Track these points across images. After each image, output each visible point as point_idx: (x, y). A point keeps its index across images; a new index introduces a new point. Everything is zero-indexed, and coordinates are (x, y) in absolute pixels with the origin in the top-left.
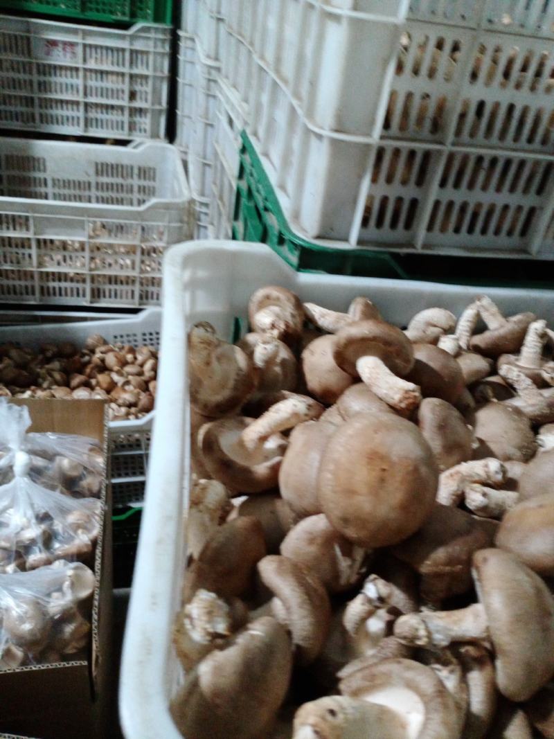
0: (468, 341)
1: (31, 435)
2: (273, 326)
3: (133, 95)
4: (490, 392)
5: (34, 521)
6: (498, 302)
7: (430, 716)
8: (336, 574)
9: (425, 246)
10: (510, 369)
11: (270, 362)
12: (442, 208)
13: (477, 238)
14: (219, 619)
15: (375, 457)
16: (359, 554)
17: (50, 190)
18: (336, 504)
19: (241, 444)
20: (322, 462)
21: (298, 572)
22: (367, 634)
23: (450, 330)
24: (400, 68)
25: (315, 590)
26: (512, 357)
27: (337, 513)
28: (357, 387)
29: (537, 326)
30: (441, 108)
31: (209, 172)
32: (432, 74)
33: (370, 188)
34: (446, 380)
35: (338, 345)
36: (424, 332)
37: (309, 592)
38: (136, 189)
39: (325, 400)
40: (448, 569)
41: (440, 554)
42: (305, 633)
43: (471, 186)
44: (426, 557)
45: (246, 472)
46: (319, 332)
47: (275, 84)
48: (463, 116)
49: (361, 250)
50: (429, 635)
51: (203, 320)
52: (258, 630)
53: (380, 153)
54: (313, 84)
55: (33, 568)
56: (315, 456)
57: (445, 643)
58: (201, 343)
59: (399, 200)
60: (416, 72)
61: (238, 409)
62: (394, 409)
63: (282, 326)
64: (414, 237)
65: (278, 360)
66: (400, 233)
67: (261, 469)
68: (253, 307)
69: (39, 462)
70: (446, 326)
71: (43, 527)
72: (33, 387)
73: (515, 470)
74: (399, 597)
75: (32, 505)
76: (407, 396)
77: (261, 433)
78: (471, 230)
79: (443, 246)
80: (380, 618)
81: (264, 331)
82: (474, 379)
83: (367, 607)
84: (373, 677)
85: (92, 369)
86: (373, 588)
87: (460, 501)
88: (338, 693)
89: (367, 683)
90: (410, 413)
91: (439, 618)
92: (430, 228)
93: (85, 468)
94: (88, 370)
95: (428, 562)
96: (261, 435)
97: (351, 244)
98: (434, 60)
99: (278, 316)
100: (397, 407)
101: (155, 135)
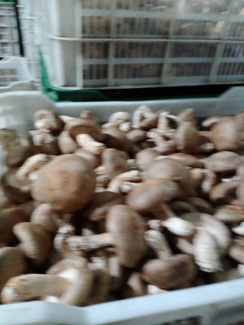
4: (146, 145)
15: (62, 173)
16: (67, 217)
23: (128, 121)
28: (81, 149)
29: (164, 115)
32: (99, 6)
33: (83, 62)
38: (7, 79)
49: (85, 90)
53: (84, 45)
59: (98, 66)
64: (108, 81)
65: (47, 142)
81: (39, 129)
96: (26, 173)
97: (79, 87)
99: (47, 123)
101: (14, 54)
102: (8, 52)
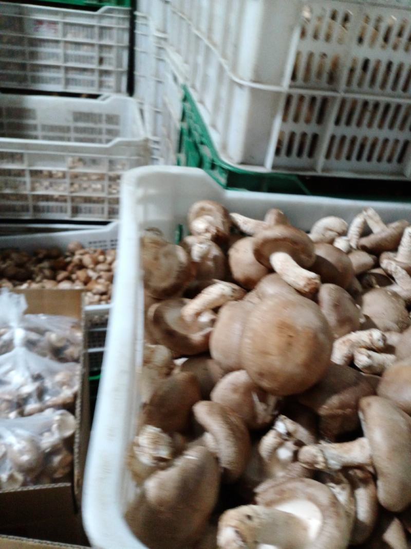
0: (357, 242)
1: (28, 316)
2: (207, 231)
3: (101, 61)
4: (374, 280)
5: (30, 380)
6: (380, 213)
7: (326, 521)
8: (254, 416)
9: (324, 170)
10: (389, 263)
11: (204, 257)
12: (337, 142)
13: (364, 163)
14: (164, 447)
15: (284, 327)
16: (272, 400)
17: (39, 133)
18: (254, 362)
19: (181, 319)
20: (243, 331)
21: (224, 413)
22: (278, 460)
23: (343, 234)
24: (303, 34)
25: (237, 426)
26: (391, 254)
27: (255, 369)
28: (272, 276)
29: (410, 231)
30: (335, 65)
31: (160, 117)
32: (328, 38)
33: (282, 127)
34: (340, 270)
35: (256, 244)
36: (323, 235)
37: (233, 429)
38: (104, 131)
39: (247, 286)
40: (340, 412)
41: (335, 400)
42: (230, 459)
43: (359, 124)
44: (323, 402)
45: (185, 339)
46: (243, 235)
47: (208, 48)
48: (352, 71)
49: (276, 173)
50: (326, 462)
51: (153, 226)
52: (192, 455)
53: (289, 99)
54: (236, 47)
55: (30, 414)
56: (237, 326)
57: (338, 467)
58: (151, 243)
59: (304, 135)
60: (316, 37)
61: (180, 293)
62: (299, 292)
63: (214, 231)
64: (316, 163)
65: (211, 256)
66: (305, 160)
67: (196, 337)
68: (191, 216)
69: (34, 336)
70: (340, 230)
71: (37, 384)
72: (29, 281)
73: (393, 339)
74: (302, 433)
75: (28, 368)
76: (309, 282)
77: (197, 310)
78: (359, 158)
79: (337, 170)
80: (288, 448)
81: (199, 234)
82: (361, 270)
83: (278, 440)
84: (282, 492)
85: (74, 267)
86: (283, 425)
87: (351, 361)
88: (255, 503)
89: (278, 497)
90: (313, 295)
91: (334, 448)
92: (328, 156)
93: (68, 341)
94: (70, 268)
95: (325, 406)
96: (197, 311)
97: (267, 169)
98: (330, 27)
99: (210, 223)
100: (303, 291)
101: (118, 91)
102: (109, 87)
